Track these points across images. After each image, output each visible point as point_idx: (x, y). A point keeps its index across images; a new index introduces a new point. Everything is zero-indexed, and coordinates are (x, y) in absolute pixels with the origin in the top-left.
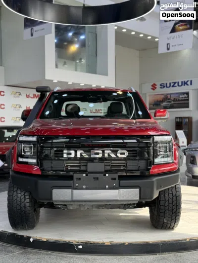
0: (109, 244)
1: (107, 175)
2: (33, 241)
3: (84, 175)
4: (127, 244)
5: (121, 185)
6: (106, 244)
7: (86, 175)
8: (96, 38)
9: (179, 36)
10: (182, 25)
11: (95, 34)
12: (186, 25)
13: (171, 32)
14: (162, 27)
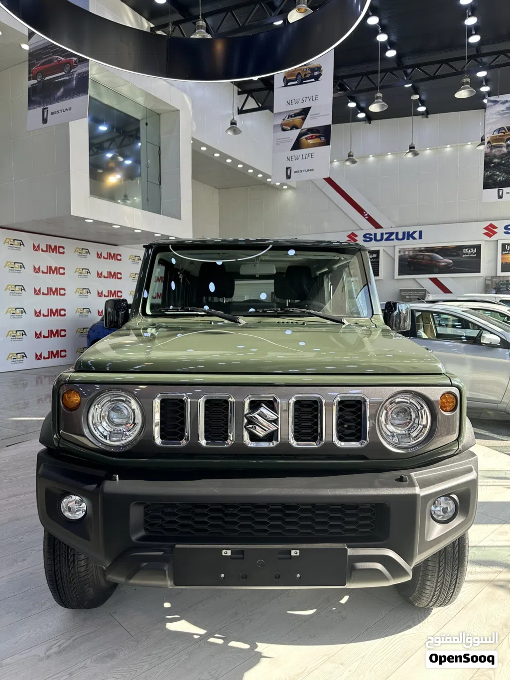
8: (160, 155)
9: (308, 156)
10: (312, 136)
11: (158, 148)
12: (319, 137)
13: (294, 148)
14: (277, 139)
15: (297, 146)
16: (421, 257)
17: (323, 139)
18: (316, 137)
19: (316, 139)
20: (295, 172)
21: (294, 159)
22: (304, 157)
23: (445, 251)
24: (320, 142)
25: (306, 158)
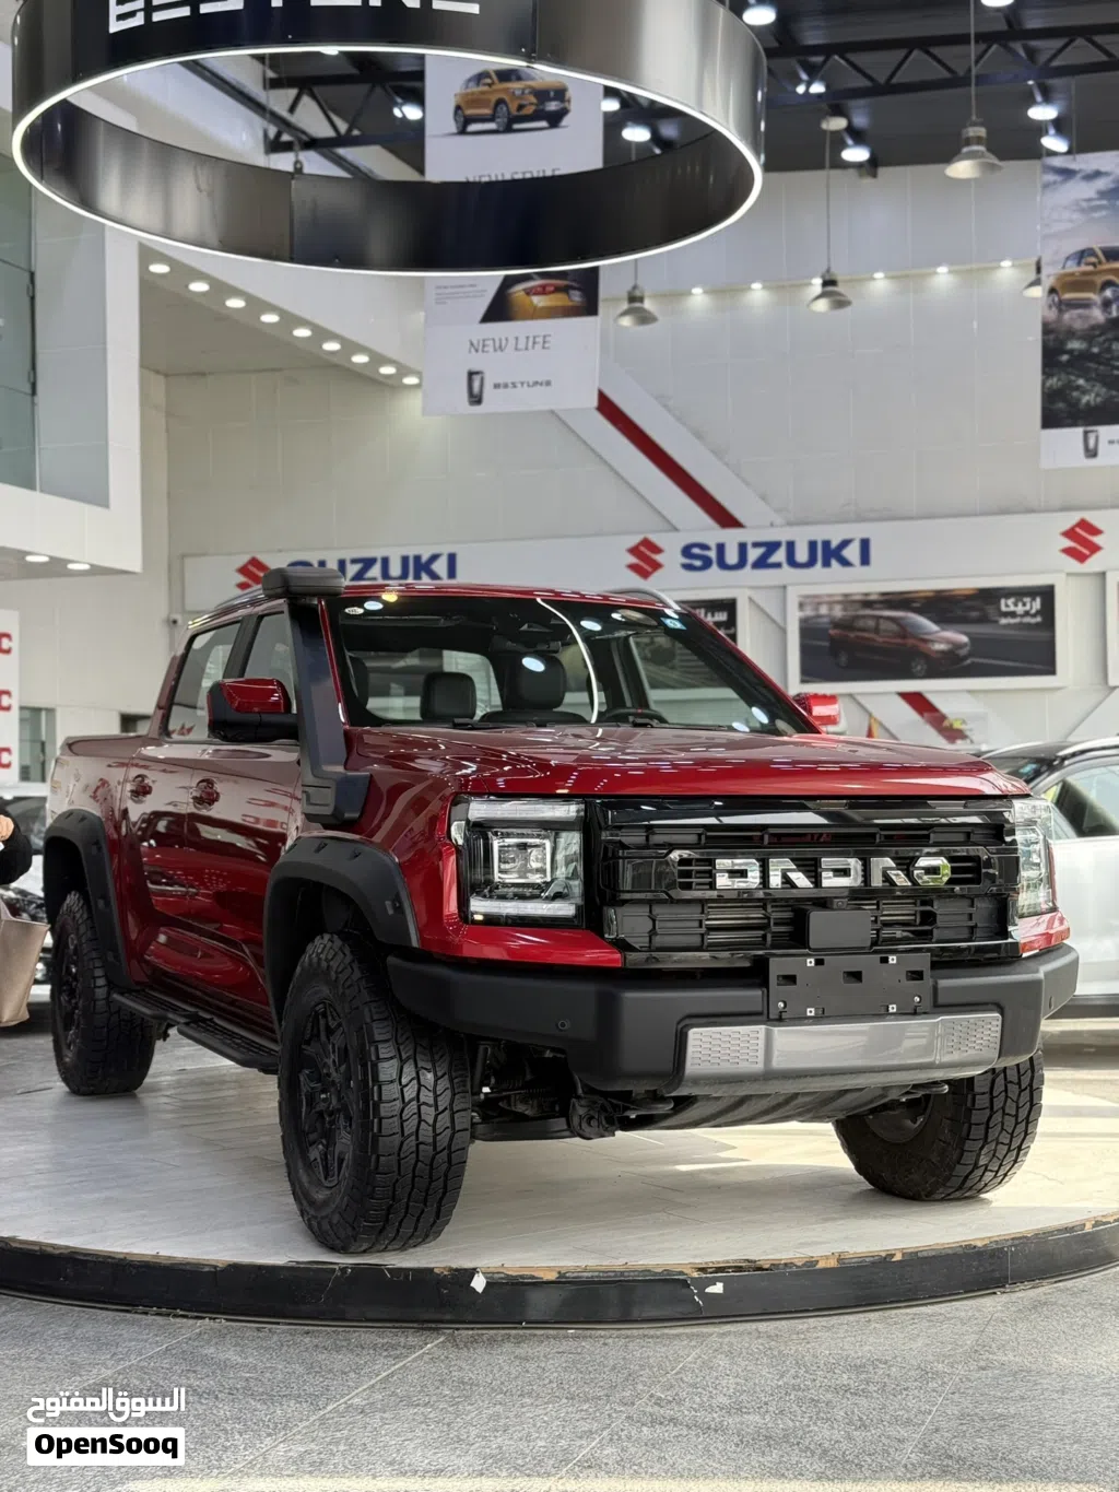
0: (833, 1263)
1: (893, 959)
2: (489, 1285)
3: (811, 962)
4: (898, 1257)
5: (941, 1000)
6: (821, 1265)
7: (819, 962)
8: (33, 300)
9: (532, 341)
10: (544, 287)
11: (30, 277)
12: (564, 290)
13: (490, 318)
14: (438, 288)
15: (499, 310)
16: (871, 623)
17: (576, 297)
18: (557, 289)
20: (497, 386)
21: (491, 349)
22: (522, 345)
23: (942, 606)
24: (570, 304)
25: (527, 349)
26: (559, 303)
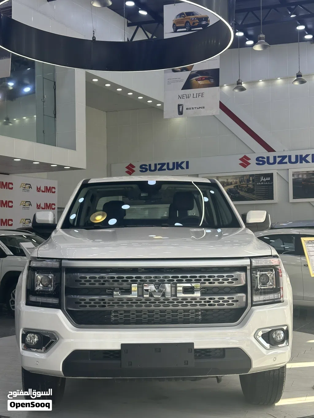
8: (55, 89)
9: (198, 95)
10: (202, 78)
11: (53, 83)
12: (208, 79)
13: (184, 88)
14: (169, 79)
15: (188, 85)
17: (212, 81)
18: (206, 79)
19: (205, 81)
20: (187, 109)
21: (185, 97)
22: (195, 96)
24: (210, 83)
25: (197, 97)
26: (207, 83)
